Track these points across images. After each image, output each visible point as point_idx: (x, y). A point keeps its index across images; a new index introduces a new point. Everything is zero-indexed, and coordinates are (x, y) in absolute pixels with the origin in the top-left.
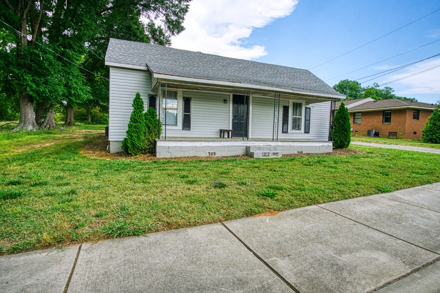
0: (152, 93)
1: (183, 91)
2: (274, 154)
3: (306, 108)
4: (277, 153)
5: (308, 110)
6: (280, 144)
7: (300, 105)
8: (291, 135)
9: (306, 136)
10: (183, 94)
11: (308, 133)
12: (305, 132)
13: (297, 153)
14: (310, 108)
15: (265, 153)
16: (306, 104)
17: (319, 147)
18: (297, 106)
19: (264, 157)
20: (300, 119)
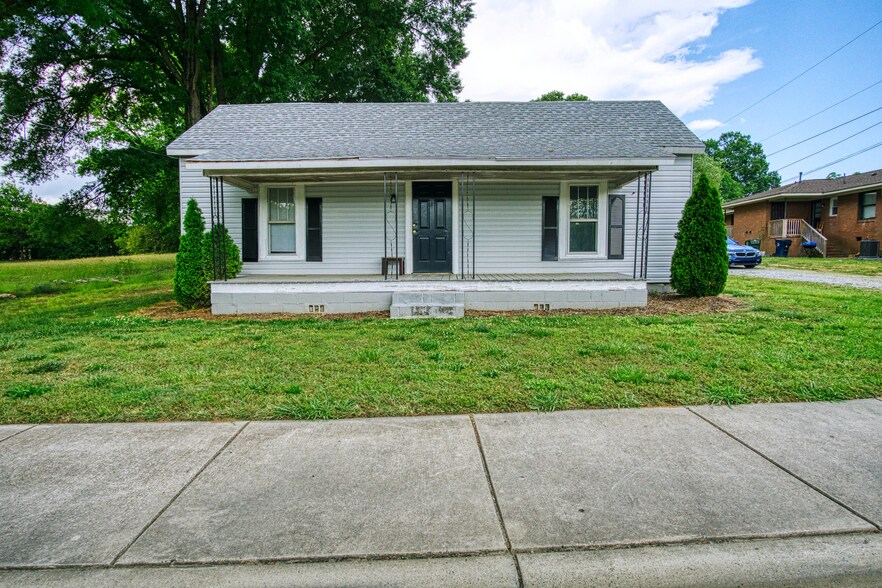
0: (248, 195)
1: (306, 186)
2: (442, 310)
3: (612, 199)
4: (451, 308)
5: (618, 202)
6: (481, 286)
7: (593, 193)
8: (565, 265)
9: (615, 266)
10: (306, 192)
11: (620, 257)
12: (611, 257)
13: (533, 308)
14: (622, 198)
15: (417, 308)
16: (610, 188)
17: (602, 293)
18: (585, 194)
19: (415, 317)
20: (593, 227)
